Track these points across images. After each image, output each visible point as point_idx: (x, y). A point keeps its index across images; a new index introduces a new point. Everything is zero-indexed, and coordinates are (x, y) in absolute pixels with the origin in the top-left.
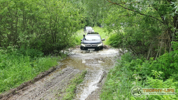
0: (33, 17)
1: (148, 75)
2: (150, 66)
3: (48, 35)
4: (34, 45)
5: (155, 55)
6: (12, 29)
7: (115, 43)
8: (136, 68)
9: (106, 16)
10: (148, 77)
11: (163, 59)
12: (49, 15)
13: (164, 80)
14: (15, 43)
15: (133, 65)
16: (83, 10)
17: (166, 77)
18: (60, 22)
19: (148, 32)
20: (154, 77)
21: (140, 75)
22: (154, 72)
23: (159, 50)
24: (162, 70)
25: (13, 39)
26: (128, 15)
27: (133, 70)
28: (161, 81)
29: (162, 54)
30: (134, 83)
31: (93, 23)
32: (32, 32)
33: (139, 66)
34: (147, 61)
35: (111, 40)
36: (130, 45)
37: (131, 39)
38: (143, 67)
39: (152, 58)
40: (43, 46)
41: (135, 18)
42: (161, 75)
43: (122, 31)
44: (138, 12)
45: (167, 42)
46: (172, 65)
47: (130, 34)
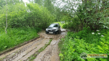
0: (39, 18)
1: (75, 37)
3: (44, 24)
4: (39, 27)
5: (77, 31)
6: (33, 21)
7: (65, 27)
9: (62, 19)
10: (75, 38)
12: (44, 18)
13: (80, 39)
14: (34, 26)
15: (70, 34)
16: (55, 17)
17: (81, 38)
18: (48, 20)
19: (75, 24)
20: (77, 38)
21: (72, 37)
22: (77, 37)
23: (79, 30)
24: (80, 36)
25: (33, 25)
26: (69, 18)
27: (70, 36)
28: (79, 40)
29: (80, 31)
30: (70, 40)
31: (58, 21)
32: (39, 23)
33: (72, 34)
34: (74, 33)
35: (63, 26)
36: (69, 28)
37: (70, 26)
38: (73, 35)
39: (76, 32)
40: (42, 27)
41: (71, 19)
42: (79, 38)
43: (67, 23)
44: (72, 17)
45: (82, 27)
46: (83, 35)
47: (70, 24)
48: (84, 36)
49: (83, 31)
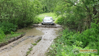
2: (78, 37)
7: (61, 22)
8: (69, 38)
9: (56, 6)
11: (85, 33)
23: (84, 27)
26: (68, 6)
27: (67, 39)
29: (85, 30)
31: (50, 10)
33: (71, 36)
34: (76, 34)
35: (58, 20)
37: (69, 20)
38: (73, 37)
39: (79, 32)
46: (90, 37)
47: (68, 17)
48: (92, 40)
49: (91, 29)
